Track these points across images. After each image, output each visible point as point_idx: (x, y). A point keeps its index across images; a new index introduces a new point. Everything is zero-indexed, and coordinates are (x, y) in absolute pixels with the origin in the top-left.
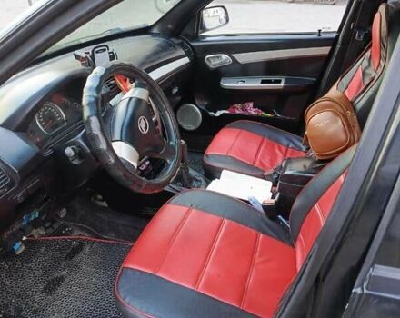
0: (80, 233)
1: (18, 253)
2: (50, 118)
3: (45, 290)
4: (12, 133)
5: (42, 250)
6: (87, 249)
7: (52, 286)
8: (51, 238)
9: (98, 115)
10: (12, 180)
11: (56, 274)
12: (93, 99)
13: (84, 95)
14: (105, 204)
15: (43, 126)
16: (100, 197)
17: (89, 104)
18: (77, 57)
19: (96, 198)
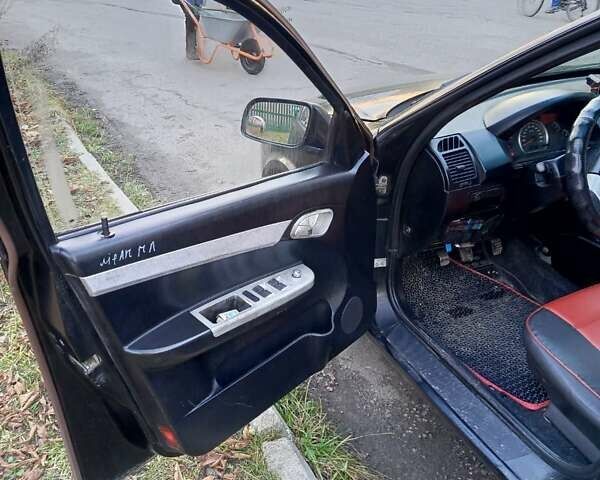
0: (506, 281)
1: (442, 264)
2: (533, 137)
3: (451, 312)
4: (495, 138)
5: (462, 278)
6: (507, 299)
7: (459, 312)
8: (474, 271)
9: (584, 139)
10: (477, 179)
11: (466, 305)
12: (587, 122)
13: (580, 116)
14: (548, 260)
15: (522, 143)
16: (546, 250)
17: (580, 126)
18: (590, 82)
19: (540, 250)
